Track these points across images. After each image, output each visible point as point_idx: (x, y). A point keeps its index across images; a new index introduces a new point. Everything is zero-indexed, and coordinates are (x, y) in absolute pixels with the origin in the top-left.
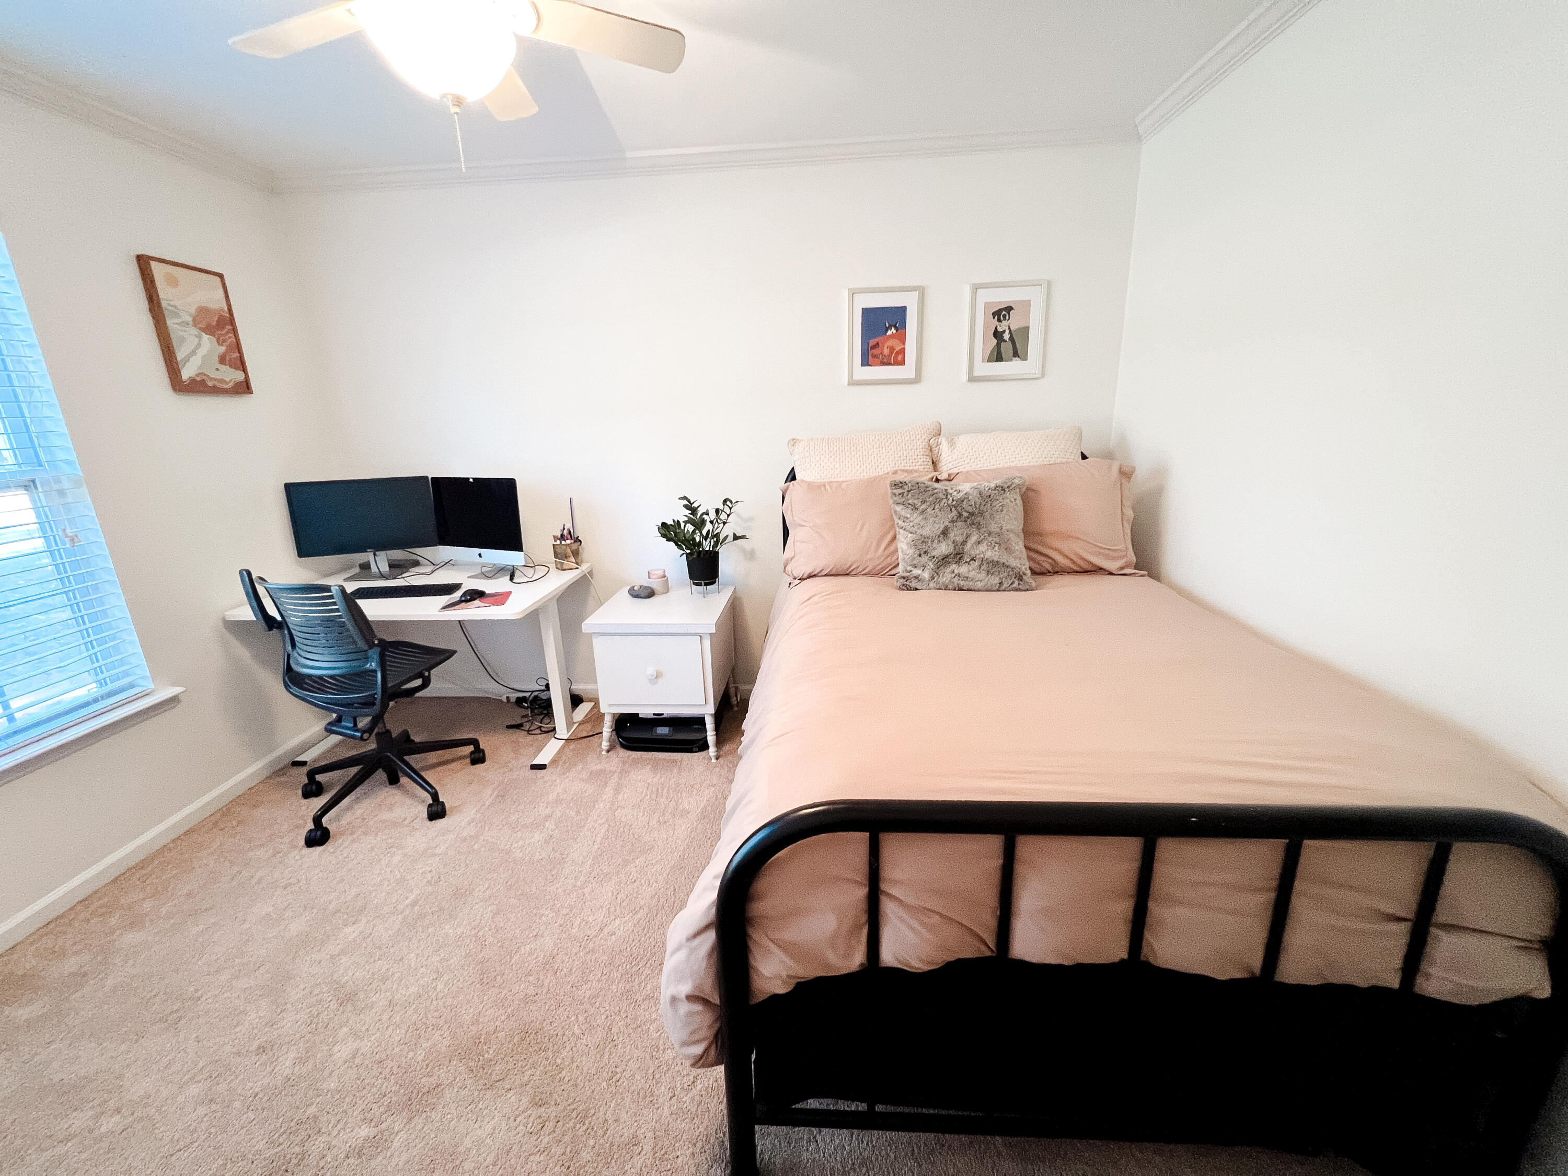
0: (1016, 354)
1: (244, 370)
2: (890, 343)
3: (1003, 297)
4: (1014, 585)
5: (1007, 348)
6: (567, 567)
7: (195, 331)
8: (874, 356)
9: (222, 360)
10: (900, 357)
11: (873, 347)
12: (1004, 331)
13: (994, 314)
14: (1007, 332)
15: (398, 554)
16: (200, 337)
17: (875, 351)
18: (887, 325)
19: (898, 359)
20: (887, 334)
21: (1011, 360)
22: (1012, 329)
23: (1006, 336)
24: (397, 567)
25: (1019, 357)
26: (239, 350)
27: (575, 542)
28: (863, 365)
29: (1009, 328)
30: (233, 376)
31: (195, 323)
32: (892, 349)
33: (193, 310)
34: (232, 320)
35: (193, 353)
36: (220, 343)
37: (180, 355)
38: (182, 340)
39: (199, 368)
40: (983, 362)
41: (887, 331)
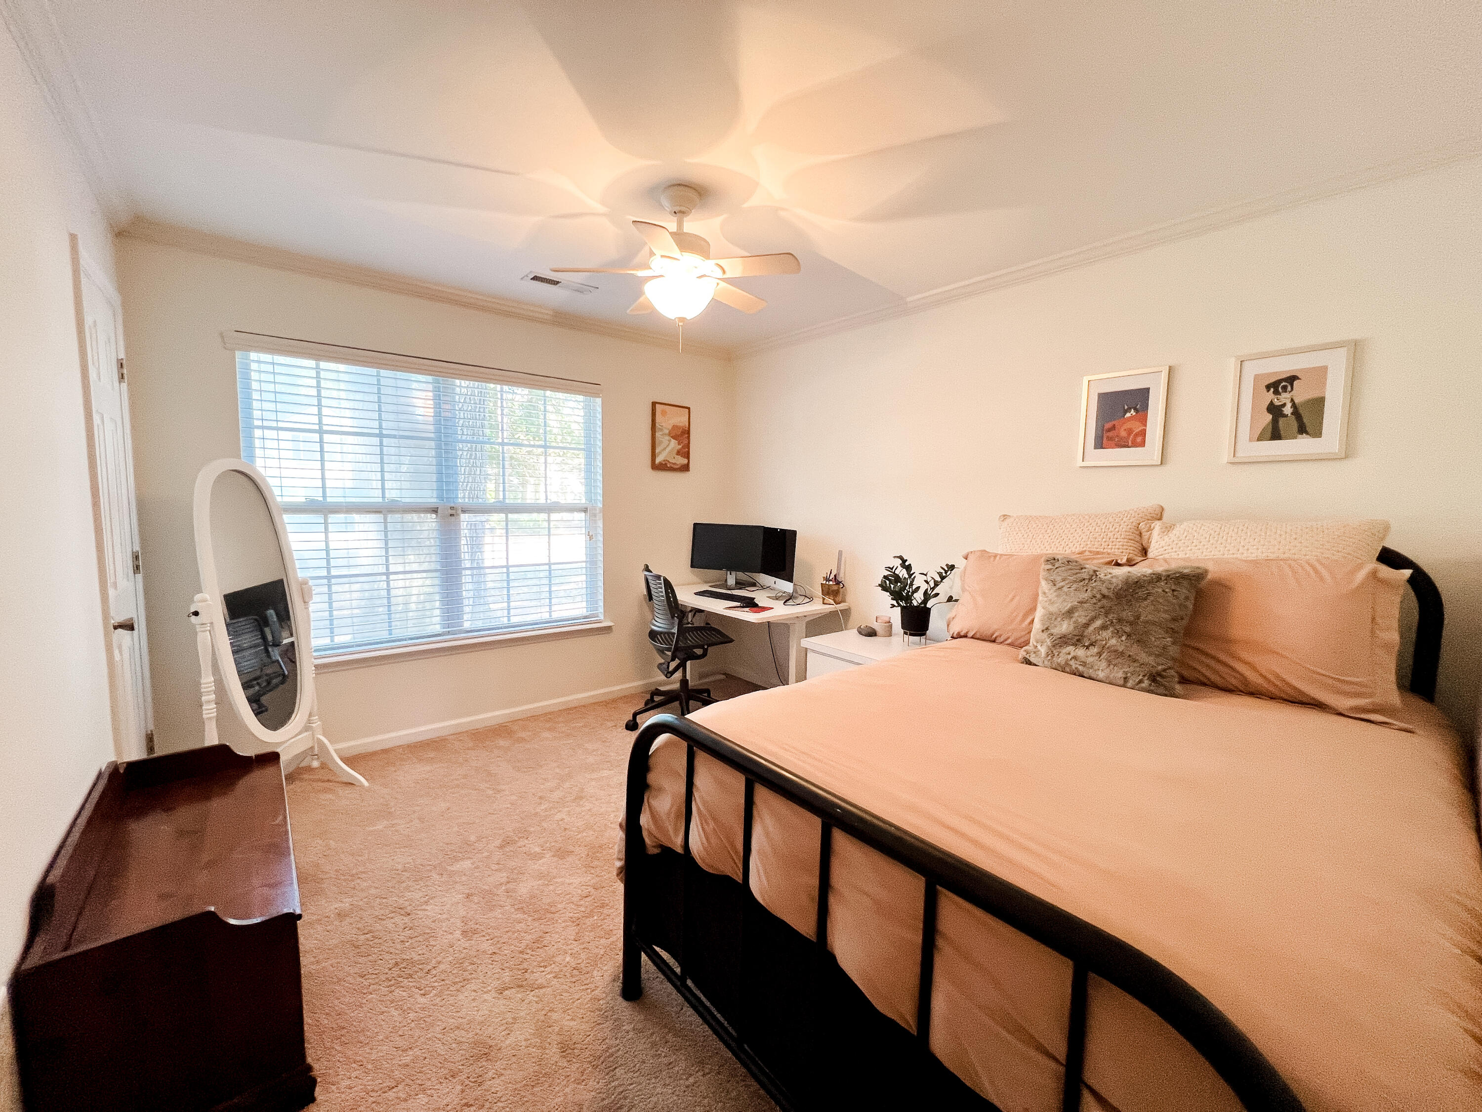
0: (1302, 430)
1: (688, 458)
2: (1128, 425)
3: (1282, 367)
4: (1143, 685)
5: (1288, 423)
6: (828, 602)
7: (668, 438)
8: (1110, 439)
9: (678, 453)
10: (1139, 439)
11: (1109, 430)
12: (1284, 405)
13: (1268, 387)
14: (1289, 405)
15: (742, 576)
16: (670, 441)
17: (1110, 434)
18: (1126, 407)
19: (1138, 440)
20: (1125, 417)
21: (1295, 438)
22: (1296, 401)
23: (1288, 410)
24: (740, 585)
25: (1307, 433)
26: (689, 448)
27: (836, 584)
28: (1096, 448)
29: (1292, 400)
30: (682, 461)
31: (669, 434)
32: (1130, 432)
33: (670, 427)
34: (688, 432)
35: (665, 449)
36: (679, 444)
37: (657, 451)
38: (661, 442)
39: (665, 457)
40: (1251, 440)
41: (1126, 412)
